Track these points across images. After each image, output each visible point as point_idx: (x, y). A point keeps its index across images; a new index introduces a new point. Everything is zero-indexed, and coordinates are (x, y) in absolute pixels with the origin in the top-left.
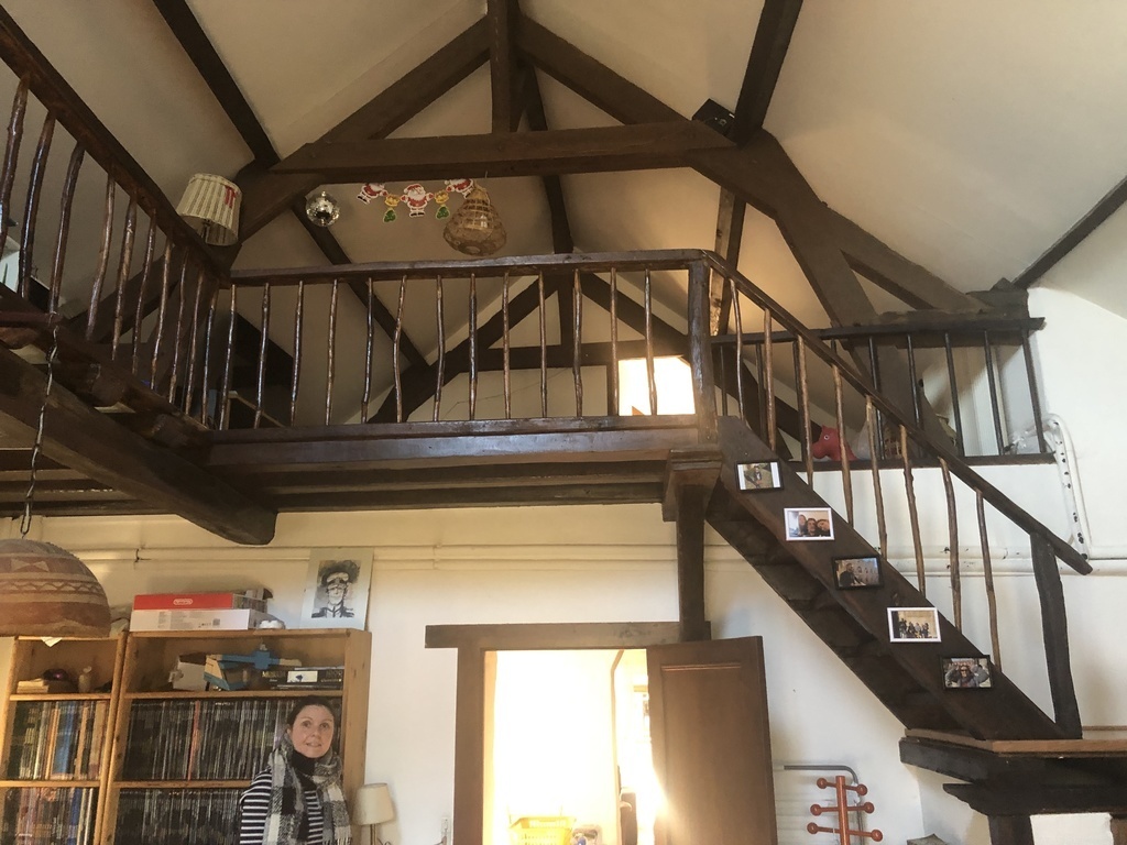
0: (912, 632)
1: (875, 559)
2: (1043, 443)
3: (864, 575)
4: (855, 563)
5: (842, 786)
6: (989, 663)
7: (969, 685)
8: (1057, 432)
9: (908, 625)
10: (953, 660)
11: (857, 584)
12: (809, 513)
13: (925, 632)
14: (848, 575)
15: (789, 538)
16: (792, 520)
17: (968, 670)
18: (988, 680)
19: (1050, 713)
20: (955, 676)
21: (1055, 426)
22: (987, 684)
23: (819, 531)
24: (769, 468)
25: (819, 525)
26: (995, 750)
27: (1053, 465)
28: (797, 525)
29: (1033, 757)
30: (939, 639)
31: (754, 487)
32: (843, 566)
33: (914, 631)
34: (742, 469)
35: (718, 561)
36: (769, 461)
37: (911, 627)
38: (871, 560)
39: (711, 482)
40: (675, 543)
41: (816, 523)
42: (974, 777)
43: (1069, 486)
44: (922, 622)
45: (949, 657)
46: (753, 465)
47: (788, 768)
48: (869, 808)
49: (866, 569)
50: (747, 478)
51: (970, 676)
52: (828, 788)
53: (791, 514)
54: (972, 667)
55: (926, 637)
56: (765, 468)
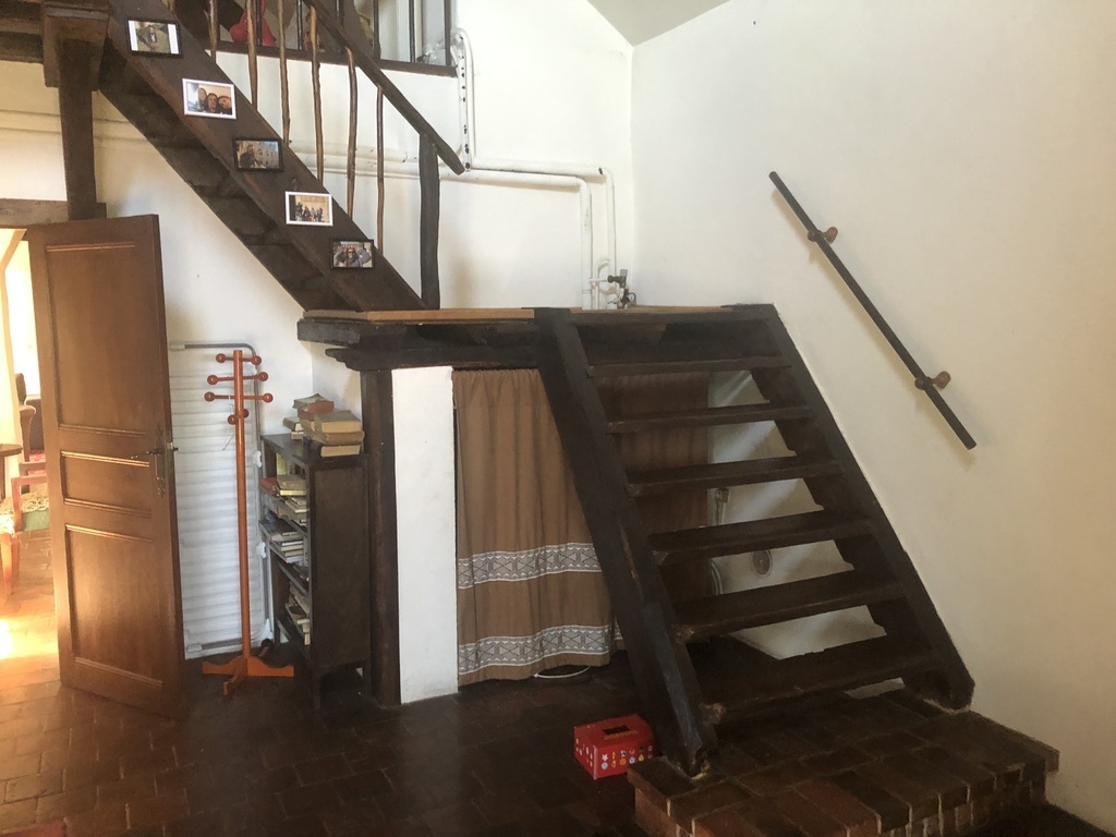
0: (307, 216)
1: (276, 143)
2: (449, 57)
3: (264, 158)
4: (256, 145)
5: (238, 360)
6: (373, 247)
7: (354, 265)
8: (461, 46)
9: (304, 209)
10: (342, 243)
11: (257, 166)
12: (210, 87)
13: (319, 217)
14: (248, 156)
15: (187, 112)
16: (192, 94)
17: (354, 252)
18: (370, 262)
19: (418, 290)
20: (342, 258)
21: (459, 40)
22: (369, 264)
23: (220, 108)
24: (166, 31)
25: (221, 101)
26: (369, 318)
27: (454, 79)
28: (197, 100)
29: (399, 324)
30: (331, 224)
31: (147, 49)
32: (244, 146)
33: (309, 215)
34: (133, 26)
35: (113, 139)
36: (166, 22)
37: (307, 211)
38: (273, 143)
39: (98, 39)
40: (59, 113)
41: (218, 99)
42: (350, 342)
43: (464, 100)
44: (317, 207)
45: (338, 240)
46: (147, 24)
47: (189, 347)
48: (263, 377)
49: (267, 152)
50: (140, 37)
51: (356, 257)
52: (226, 362)
53: (189, 85)
54: (358, 249)
55: (320, 221)
56: (161, 29)
